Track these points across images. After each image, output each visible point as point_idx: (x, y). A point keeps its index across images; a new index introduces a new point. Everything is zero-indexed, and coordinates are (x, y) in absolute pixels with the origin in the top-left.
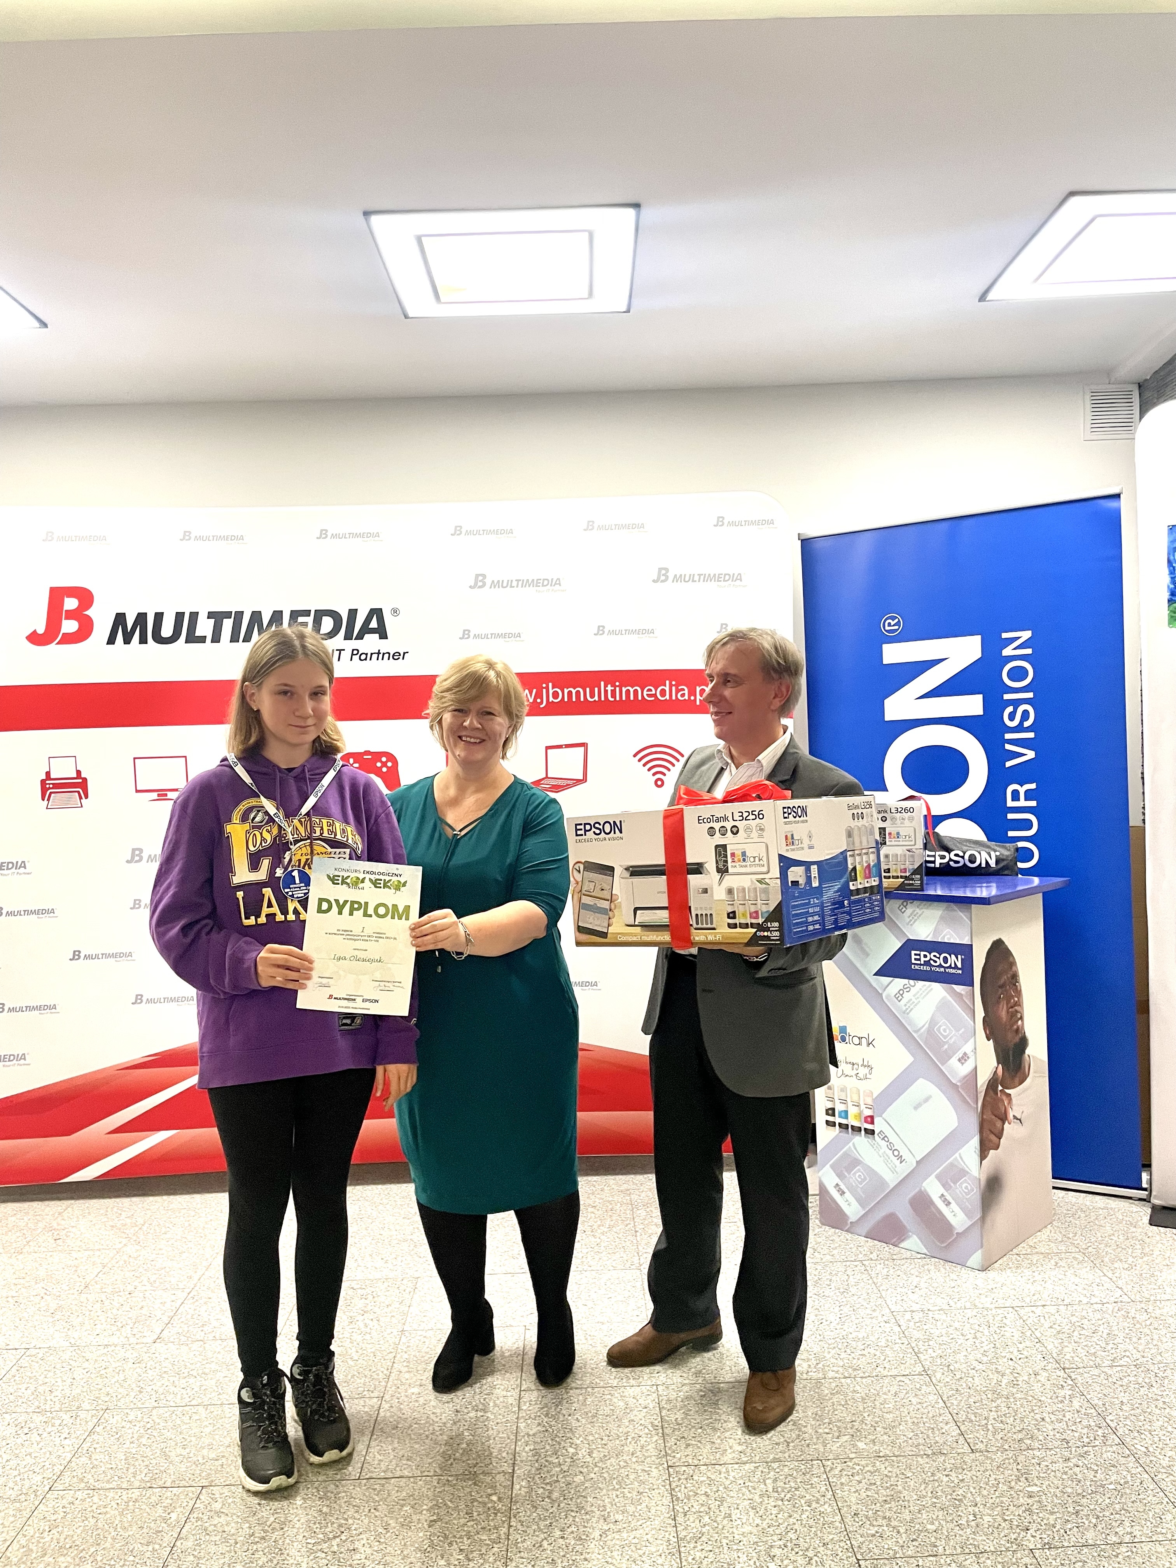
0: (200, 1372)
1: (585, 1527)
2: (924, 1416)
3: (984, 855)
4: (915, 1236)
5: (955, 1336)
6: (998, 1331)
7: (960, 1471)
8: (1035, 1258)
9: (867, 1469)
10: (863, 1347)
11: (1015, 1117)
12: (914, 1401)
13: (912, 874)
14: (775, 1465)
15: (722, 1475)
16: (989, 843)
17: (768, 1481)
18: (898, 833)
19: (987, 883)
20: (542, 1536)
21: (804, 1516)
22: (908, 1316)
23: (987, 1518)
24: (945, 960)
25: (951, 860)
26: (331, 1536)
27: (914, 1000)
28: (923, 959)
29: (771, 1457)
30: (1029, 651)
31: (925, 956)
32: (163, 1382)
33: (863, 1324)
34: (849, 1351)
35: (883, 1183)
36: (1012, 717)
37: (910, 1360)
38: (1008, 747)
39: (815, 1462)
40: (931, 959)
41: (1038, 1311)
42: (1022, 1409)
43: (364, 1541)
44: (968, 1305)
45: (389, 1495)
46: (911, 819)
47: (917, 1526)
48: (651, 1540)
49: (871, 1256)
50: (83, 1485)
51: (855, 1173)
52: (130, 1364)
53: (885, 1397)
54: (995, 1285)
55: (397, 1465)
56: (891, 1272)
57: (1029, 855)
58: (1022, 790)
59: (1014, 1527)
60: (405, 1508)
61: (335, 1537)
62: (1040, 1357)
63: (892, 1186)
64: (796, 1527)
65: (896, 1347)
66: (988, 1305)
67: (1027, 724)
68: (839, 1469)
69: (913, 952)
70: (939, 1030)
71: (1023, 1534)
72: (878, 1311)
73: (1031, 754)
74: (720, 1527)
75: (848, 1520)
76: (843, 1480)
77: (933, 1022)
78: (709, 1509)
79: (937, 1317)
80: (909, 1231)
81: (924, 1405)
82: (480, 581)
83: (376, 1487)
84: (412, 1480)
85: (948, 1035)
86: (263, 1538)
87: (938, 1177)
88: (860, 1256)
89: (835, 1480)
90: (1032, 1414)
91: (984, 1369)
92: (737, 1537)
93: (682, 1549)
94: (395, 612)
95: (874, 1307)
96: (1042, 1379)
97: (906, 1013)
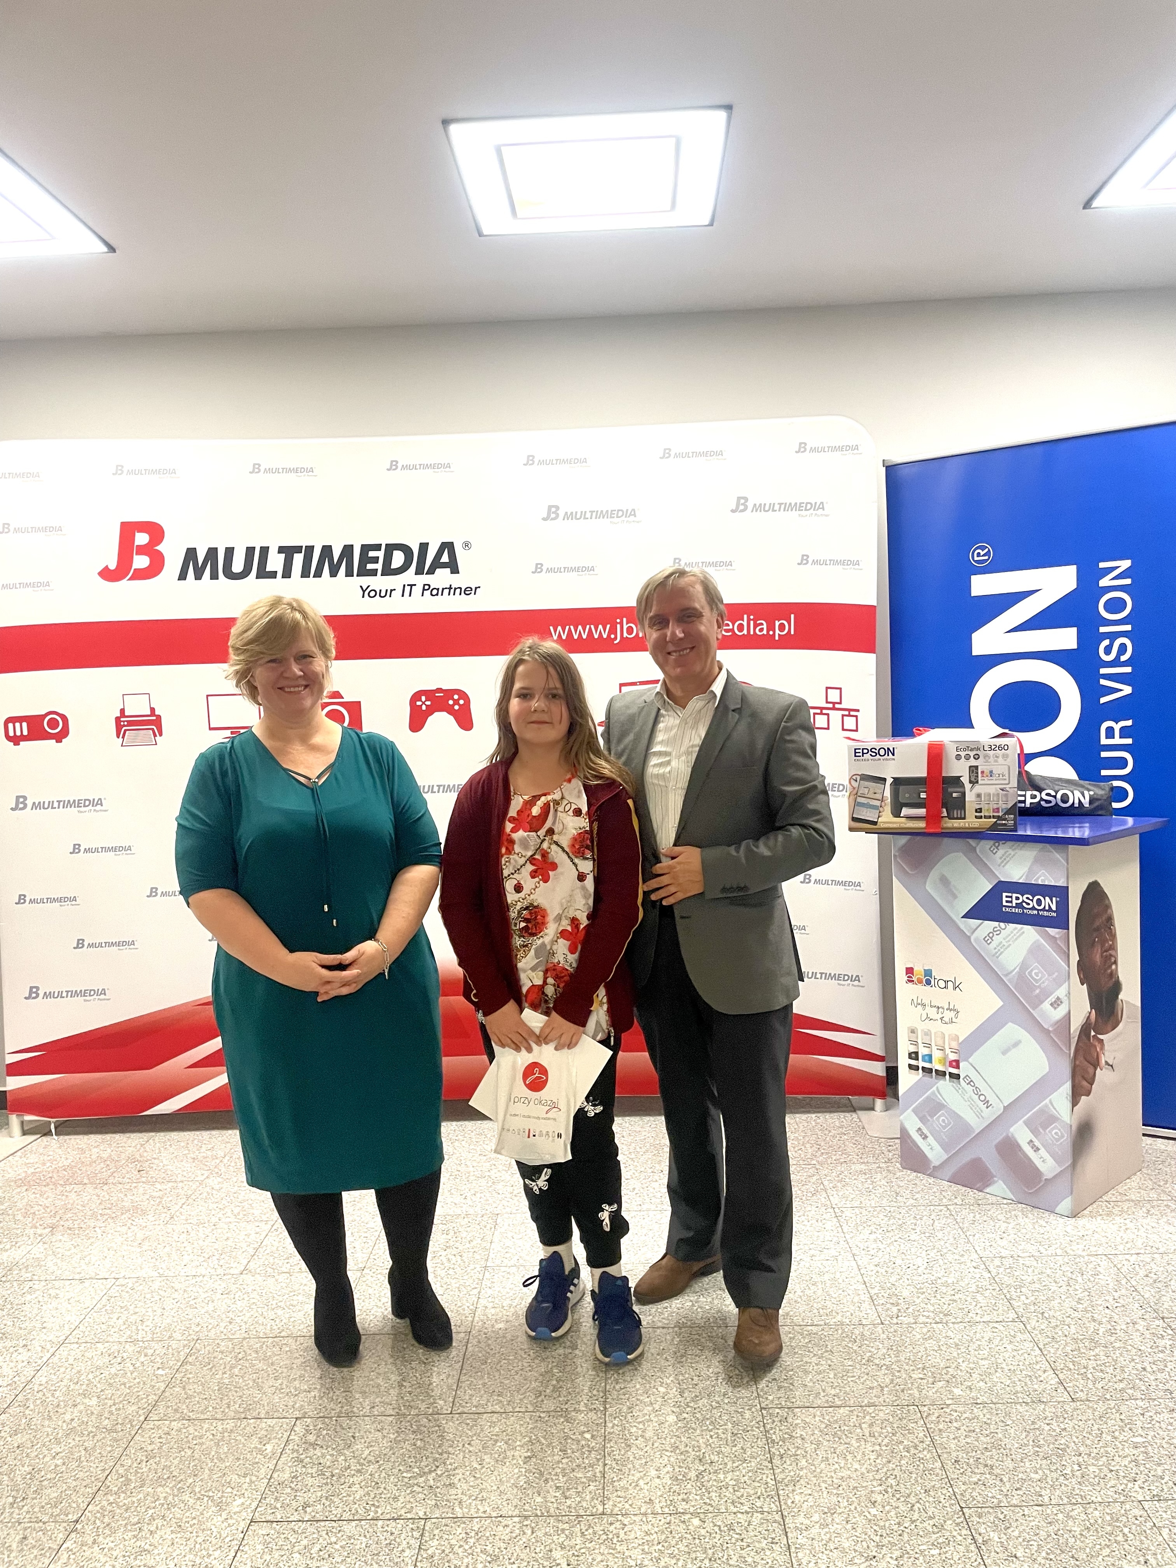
0: (288, 1303)
1: (680, 1467)
2: (1021, 1363)
3: (1077, 794)
4: (1001, 1182)
5: (1047, 1283)
6: (1092, 1279)
7: (1061, 1419)
8: (1125, 1206)
9: (965, 1416)
10: (953, 1293)
11: (1107, 1063)
12: (1010, 1347)
13: (1005, 814)
14: (871, 1410)
15: (817, 1419)
16: (1082, 782)
17: (864, 1426)
18: (991, 772)
19: (1080, 823)
20: (638, 1475)
21: (903, 1462)
22: (997, 1262)
23: (1091, 1468)
24: (1039, 902)
25: (1042, 799)
26: (426, 1470)
27: (1004, 943)
28: (1015, 902)
29: (866, 1402)
30: (1128, 581)
31: (1017, 898)
32: (252, 1313)
33: (952, 1269)
34: (939, 1297)
35: (966, 1128)
36: (1108, 650)
37: (1002, 1305)
38: (1103, 682)
39: (911, 1408)
40: (1023, 901)
41: (1133, 1259)
42: (1122, 1359)
43: (460, 1476)
44: (1059, 1252)
45: (482, 1430)
46: (1005, 757)
47: (1021, 1475)
48: (748, 1482)
49: (956, 1201)
50: (178, 1415)
51: (939, 1117)
52: (219, 1296)
53: (979, 1343)
54: (1086, 1233)
55: (488, 1401)
56: (978, 1216)
57: (1121, 794)
58: (1117, 727)
59: (1121, 1478)
60: (499, 1444)
61: (430, 1472)
62: (1137, 1305)
63: (977, 1131)
64: (895, 1472)
65: (987, 1293)
66: (1080, 1252)
67: (1124, 658)
68: (936, 1415)
69: (1004, 894)
70: (1030, 973)
71: (1130, 1485)
72: (966, 1257)
73: (1127, 690)
74: (818, 1470)
75: (949, 1466)
76: (941, 1427)
77: (1024, 966)
78: (806, 1452)
79: (1028, 1263)
80: (993, 1176)
81: (1020, 1352)
82: (552, 513)
83: (468, 1421)
84: (504, 1415)
85: (1040, 979)
86: (359, 1471)
87: (1027, 1123)
88: (944, 1200)
89: (932, 1426)
90: (1133, 1364)
91: (1080, 1316)
92: (836, 1481)
93: (781, 1492)
94: (467, 545)
95: (962, 1253)
96: (1141, 1328)
97: (996, 956)
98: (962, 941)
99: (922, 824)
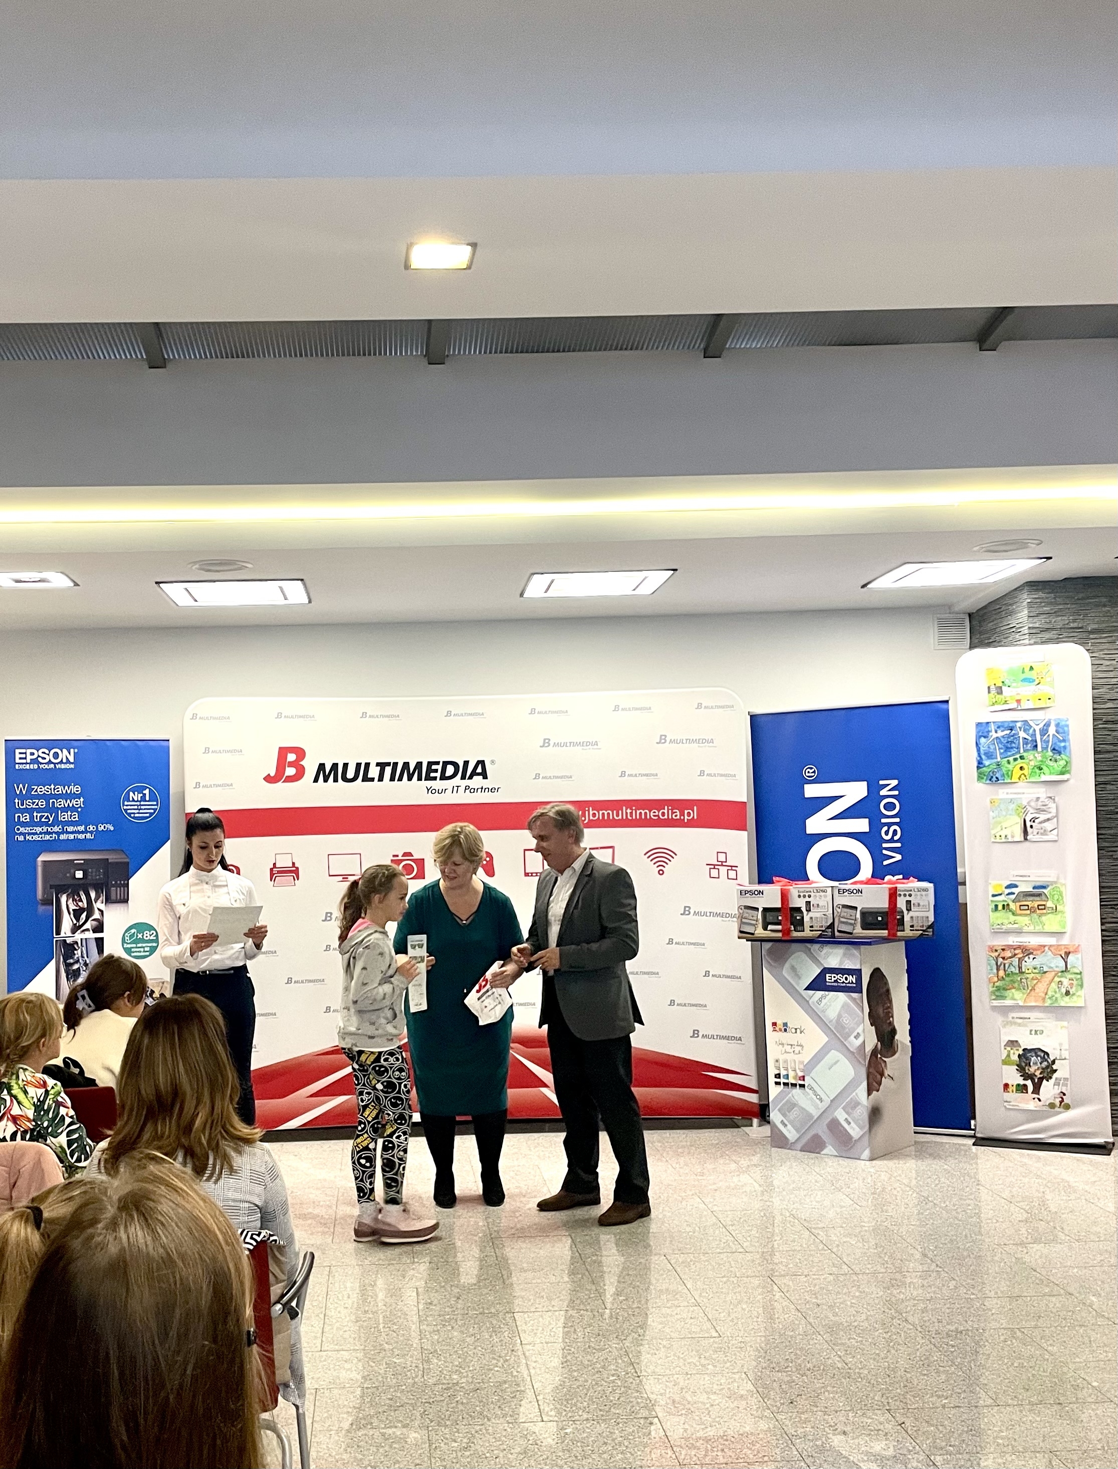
4: (831, 1147)
8: (902, 1158)
11: (889, 1076)
24: (846, 979)
27: (828, 1003)
28: (833, 979)
31: (834, 977)
40: (837, 979)
51: (793, 1111)
56: (812, 1161)
63: (816, 1118)
69: (827, 975)
70: (842, 1020)
77: (839, 1016)
80: (826, 1144)
85: (848, 1023)
87: (844, 1108)
94: (493, 763)
97: (823, 1011)
98: (804, 1004)
99: (780, 935)
